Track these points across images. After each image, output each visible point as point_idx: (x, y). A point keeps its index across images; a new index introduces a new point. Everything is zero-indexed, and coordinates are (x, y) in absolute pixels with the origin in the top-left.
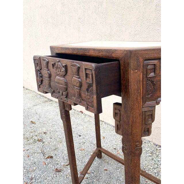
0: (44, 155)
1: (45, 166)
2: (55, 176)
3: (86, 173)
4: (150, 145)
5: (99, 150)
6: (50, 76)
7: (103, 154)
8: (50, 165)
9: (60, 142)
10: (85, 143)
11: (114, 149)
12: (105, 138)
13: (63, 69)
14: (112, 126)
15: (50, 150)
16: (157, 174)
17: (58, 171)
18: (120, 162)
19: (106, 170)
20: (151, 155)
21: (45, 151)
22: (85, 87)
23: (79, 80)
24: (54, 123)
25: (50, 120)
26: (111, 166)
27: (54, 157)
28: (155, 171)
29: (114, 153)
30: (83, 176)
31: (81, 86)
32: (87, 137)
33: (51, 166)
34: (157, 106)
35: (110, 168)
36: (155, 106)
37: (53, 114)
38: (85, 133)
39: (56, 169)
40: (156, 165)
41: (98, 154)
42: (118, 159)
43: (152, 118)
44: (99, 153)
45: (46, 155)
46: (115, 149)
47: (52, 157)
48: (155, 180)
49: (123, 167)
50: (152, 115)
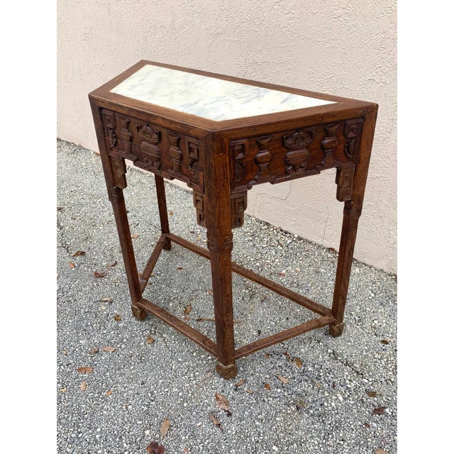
0: (68, 251)
1: (73, 269)
2: (95, 284)
3: (150, 276)
4: (250, 222)
5: (167, 238)
6: (131, 139)
7: (173, 244)
8: (82, 266)
9: (93, 226)
10: (138, 224)
11: (191, 232)
12: (174, 214)
13: (155, 136)
14: (184, 190)
15: (78, 241)
16: (260, 269)
17: (99, 276)
18: (201, 254)
19: (181, 269)
20: (251, 238)
21: (69, 243)
22: (187, 160)
23: (180, 152)
24: (74, 188)
25: (65, 183)
26: (187, 262)
27: (88, 253)
28: (258, 264)
29: (192, 239)
30: (145, 281)
31: (181, 158)
32: (141, 214)
33: (86, 269)
34: (248, 191)
35: (187, 265)
36: (246, 192)
37: (68, 168)
38: (136, 205)
39: (96, 273)
40: (260, 255)
41: (166, 244)
42: (199, 251)
43: (243, 206)
44: (167, 241)
45: (71, 250)
46: (193, 232)
47: (83, 253)
48: (256, 279)
49: (208, 262)
50: (243, 202)
